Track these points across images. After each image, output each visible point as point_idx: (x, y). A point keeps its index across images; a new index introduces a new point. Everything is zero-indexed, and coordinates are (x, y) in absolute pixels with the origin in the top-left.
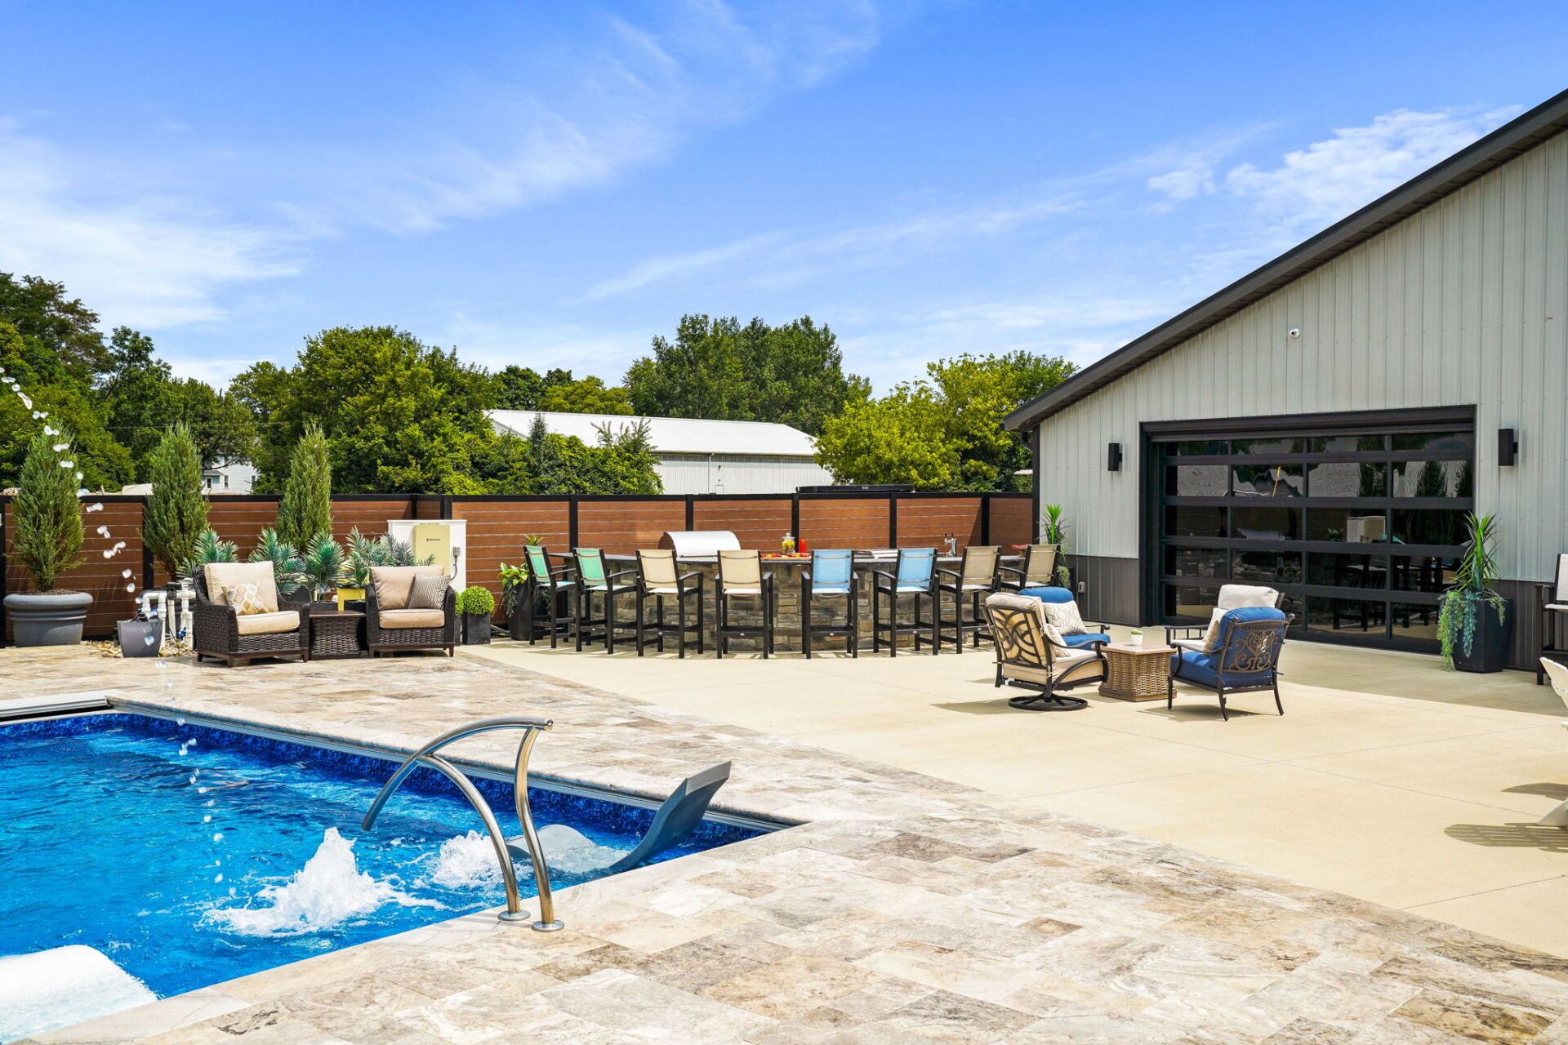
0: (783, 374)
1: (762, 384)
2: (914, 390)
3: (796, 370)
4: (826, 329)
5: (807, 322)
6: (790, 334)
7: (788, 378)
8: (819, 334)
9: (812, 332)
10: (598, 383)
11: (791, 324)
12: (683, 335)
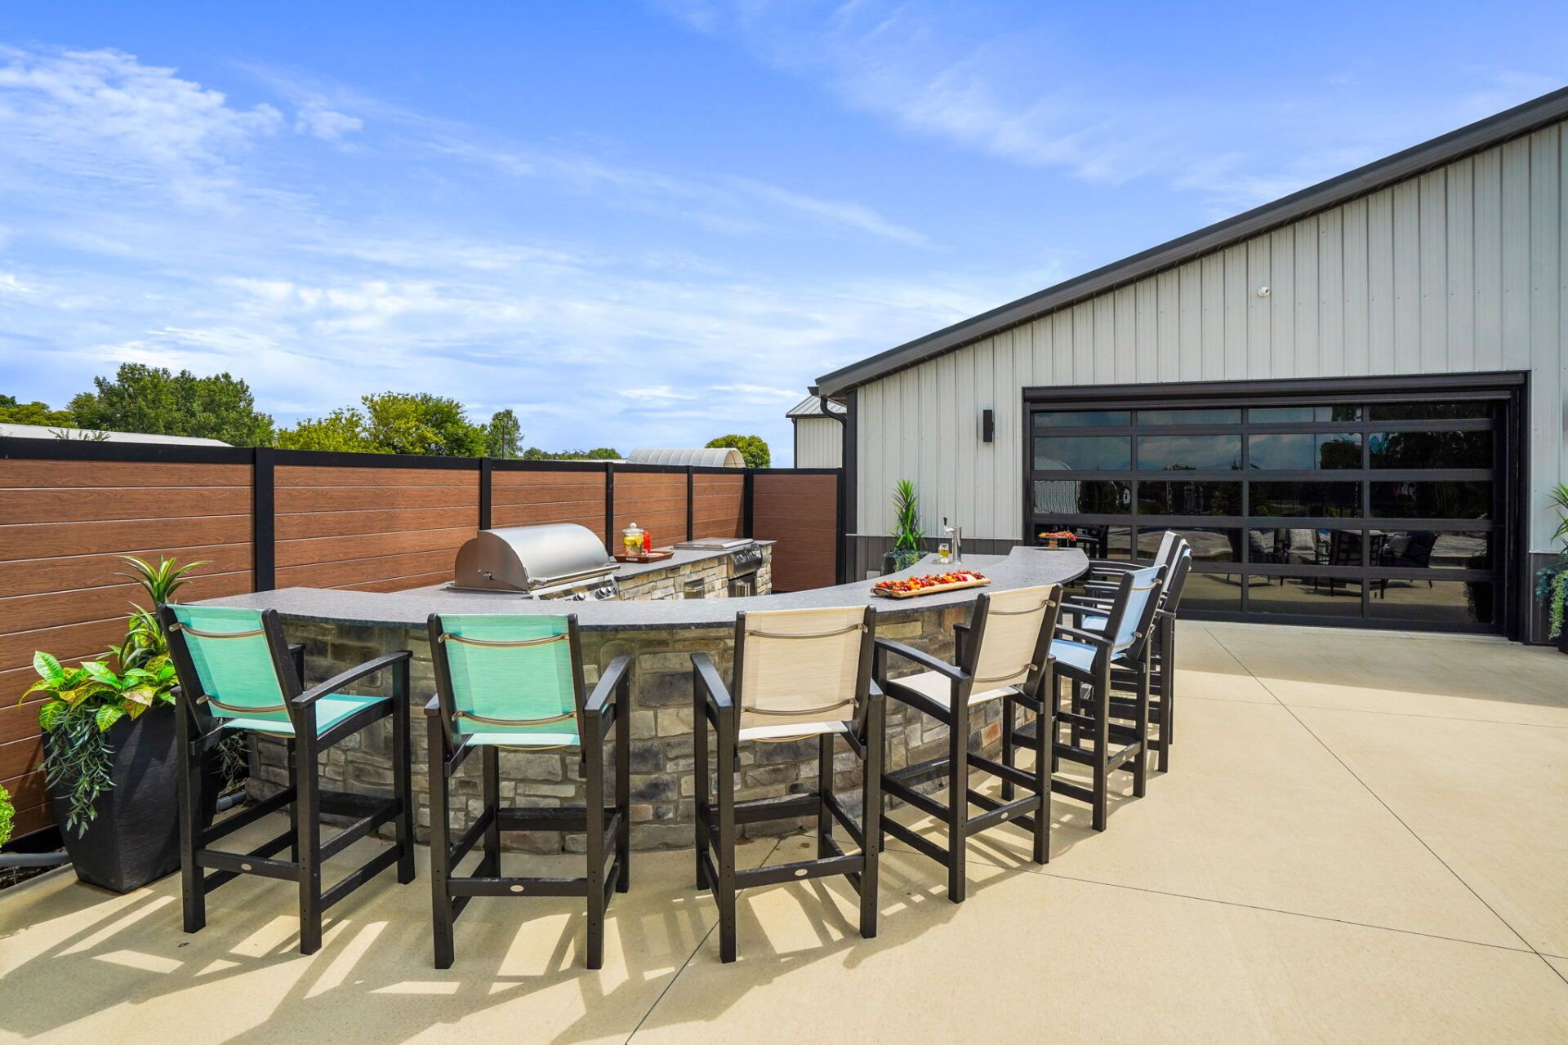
0: (209, 406)
1: (193, 415)
2: (347, 415)
3: (219, 406)
4: (242, 382)
5: (226, 376)
6: (214, 383)
7: (214, 412)
8: (236, 384)
9: (230, 383)
10: (44, 407)
11: (213, 377)
12: (122, 376)
